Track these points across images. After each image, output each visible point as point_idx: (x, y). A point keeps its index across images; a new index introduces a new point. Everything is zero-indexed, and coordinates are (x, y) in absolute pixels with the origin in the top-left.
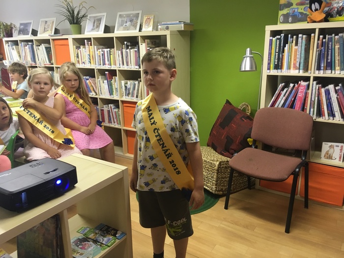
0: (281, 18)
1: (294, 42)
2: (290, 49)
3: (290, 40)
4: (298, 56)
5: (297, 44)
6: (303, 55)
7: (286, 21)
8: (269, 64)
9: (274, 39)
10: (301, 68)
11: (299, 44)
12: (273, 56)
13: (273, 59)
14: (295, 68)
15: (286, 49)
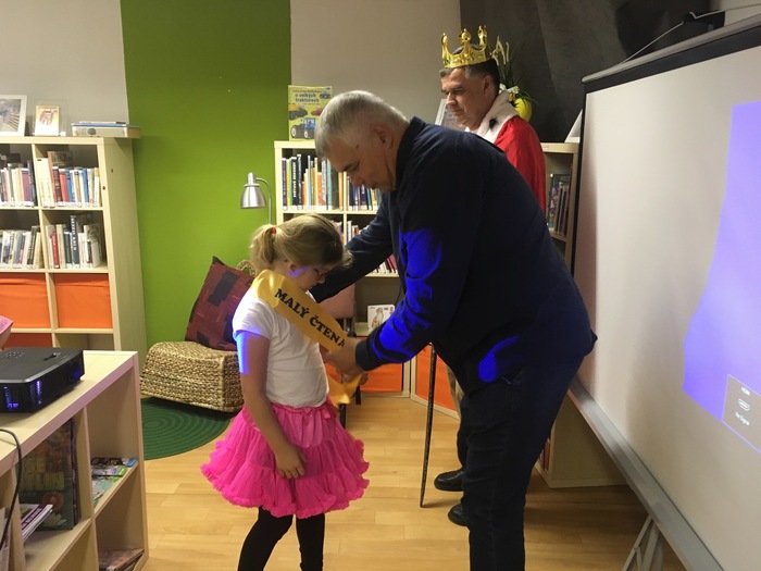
0: (293, 131)
1: (316, 166)
2: (312, 175)
3: (310, 163)
4: (324, 186)
5: (320, 169)
6: (330, 185)
7: (300, 136)
8: (285, 197)
9: (288, 161)
10: (330, 202)
11: (324, 170)
12: (289, 186)
13: (289, 189)
14: (321, 202)
15: (306, 175)
